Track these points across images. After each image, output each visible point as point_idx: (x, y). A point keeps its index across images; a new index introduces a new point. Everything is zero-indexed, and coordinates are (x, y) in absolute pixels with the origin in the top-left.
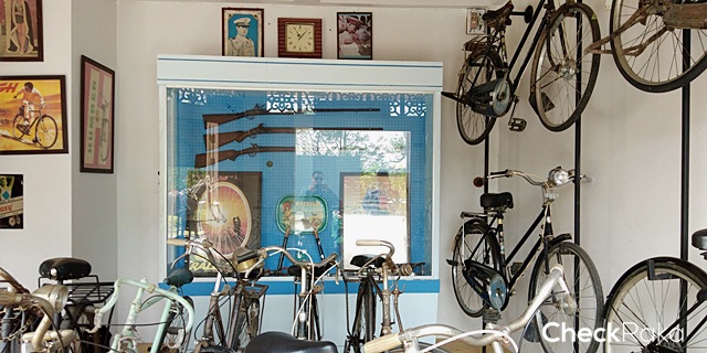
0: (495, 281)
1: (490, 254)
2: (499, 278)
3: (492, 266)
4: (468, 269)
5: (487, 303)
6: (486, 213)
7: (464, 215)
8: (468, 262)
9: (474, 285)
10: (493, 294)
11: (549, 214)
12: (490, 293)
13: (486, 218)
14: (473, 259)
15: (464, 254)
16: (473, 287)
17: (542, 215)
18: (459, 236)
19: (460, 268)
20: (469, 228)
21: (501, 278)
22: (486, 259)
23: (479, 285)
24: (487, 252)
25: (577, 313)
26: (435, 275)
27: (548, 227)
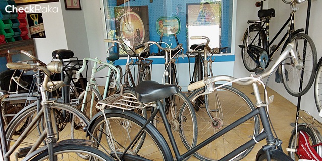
0: (263, 55)
1: (261, 41)
2: (265, 53)
3: (262, 47)
4: (250, 49)
5: (258, 65)
6: (261, 20)
7: (249, 22)
8: (250, 46)
9: (252, 57)
10: (262, 61)
11: (293, 19)
12: (260, 60)
13: (260, 23)
14: (253, 44)
15: (248, 42)
16: (252, 58)
17: (289, 19)
18: (246, 33)
19: (246, 49)
20: (251, 29)
21: (266, 53)
22: (259, 44)
23: (255, 57)
24: (260, 40)
25: (303, 69)
26: (233, 53)
27: (292, 26)
